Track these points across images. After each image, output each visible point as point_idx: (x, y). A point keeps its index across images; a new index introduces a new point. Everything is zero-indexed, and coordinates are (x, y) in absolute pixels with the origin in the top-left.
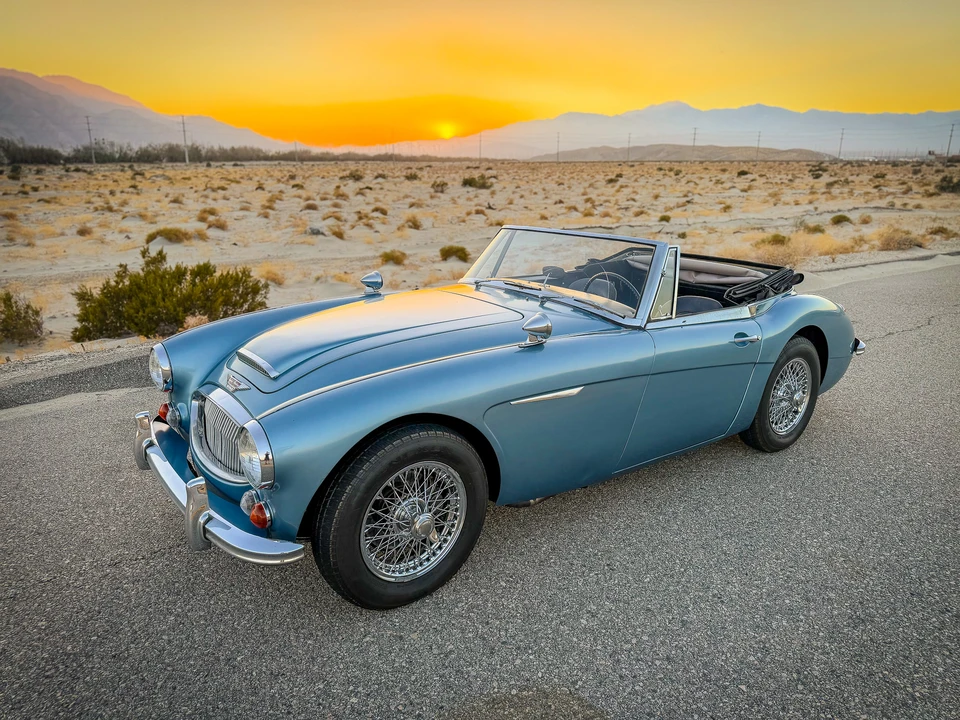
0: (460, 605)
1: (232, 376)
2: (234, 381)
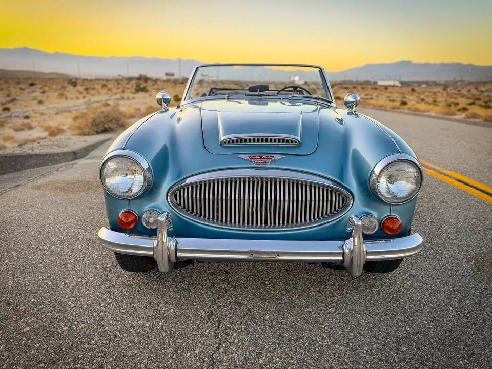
1: (247, 156)
2: (262, 156)
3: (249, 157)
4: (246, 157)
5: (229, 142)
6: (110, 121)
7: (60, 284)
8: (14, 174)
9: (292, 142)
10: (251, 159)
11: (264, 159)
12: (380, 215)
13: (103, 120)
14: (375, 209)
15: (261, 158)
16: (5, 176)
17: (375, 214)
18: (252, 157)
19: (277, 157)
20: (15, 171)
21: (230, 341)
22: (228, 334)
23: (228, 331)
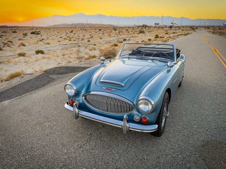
0: (171, 130)
1: (105, 88)
2: (109, 89)
6: (111, 54)
7: (61, 115)
8: (73, 73)
12: (142, 116)
13: (108, 53)
16: (71, 74)
17: (140, 115)
20: (74, 72)
21: (89, 143)
22: (90, 141)
23: (91, 140)
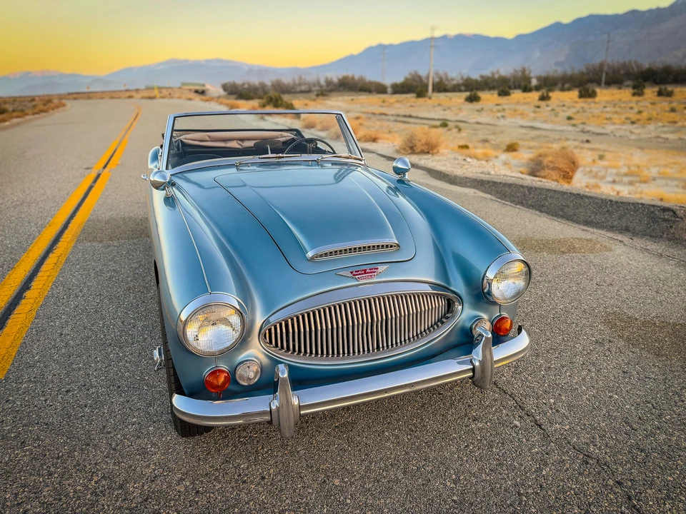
2: (365, 270)
3: (352, 273)
4: (347, 273)
5: (321, 256)
9: (391, 246)
10: (354, 275)
11: (368, 273)
12: (491, 316)
14: (485, 311)
15: (365, 273)
17: (485, 316)
18: (354, 273)
19: (381, 268)
